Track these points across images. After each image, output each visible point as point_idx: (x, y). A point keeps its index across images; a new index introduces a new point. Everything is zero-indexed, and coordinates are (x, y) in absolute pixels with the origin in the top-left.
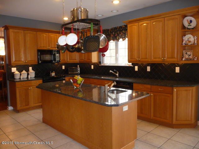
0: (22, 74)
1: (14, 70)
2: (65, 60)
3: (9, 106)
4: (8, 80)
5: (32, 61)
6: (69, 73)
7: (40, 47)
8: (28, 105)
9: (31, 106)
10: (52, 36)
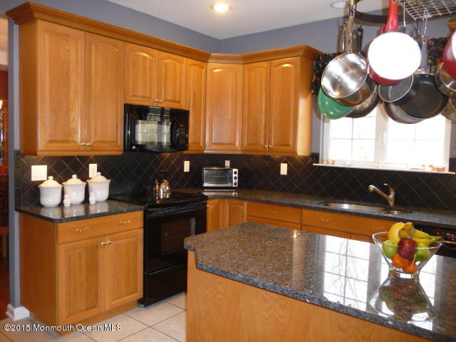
0: (67, 189)
1: (39, 172)
2: (199, 143)
3: (14, 306)
4: (17, 210)
5: (106, 142)
6: (206, 185)
7: (133, 96)
8: (94, 307)
9: (103, 310)
10: (168, 61)
